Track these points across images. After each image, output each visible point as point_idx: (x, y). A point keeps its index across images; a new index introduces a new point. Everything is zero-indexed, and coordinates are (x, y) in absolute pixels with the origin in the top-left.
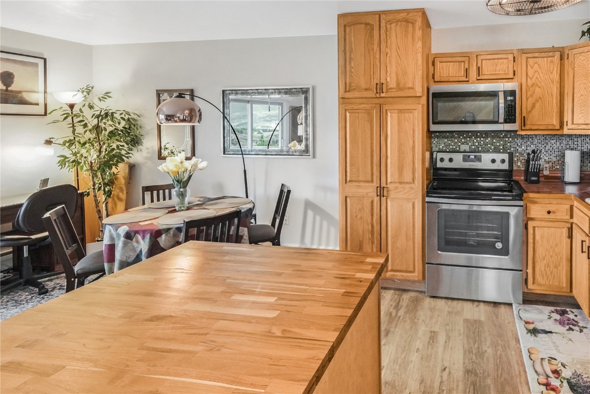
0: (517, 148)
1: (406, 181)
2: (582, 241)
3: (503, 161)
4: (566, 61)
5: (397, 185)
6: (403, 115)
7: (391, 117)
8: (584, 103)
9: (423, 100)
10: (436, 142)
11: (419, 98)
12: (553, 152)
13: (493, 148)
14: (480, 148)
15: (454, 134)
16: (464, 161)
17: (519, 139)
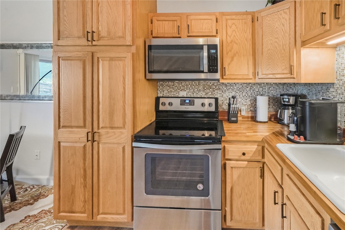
0: (222, 94)
1: (116, 126)
2: (275, 192)
3: (210, 105)
4: (256, 23)
5: (108, 130)
6: (113, 62)
7: (103, 64)
8: (271, 56)
9: (133, 49)
10: (161, 89)
11: (129, 47)
12: (248, 97)
13: (204, 94)
14: (195, 94)
15: (175, 83)
16: (181, 104)
17: (224, 87)
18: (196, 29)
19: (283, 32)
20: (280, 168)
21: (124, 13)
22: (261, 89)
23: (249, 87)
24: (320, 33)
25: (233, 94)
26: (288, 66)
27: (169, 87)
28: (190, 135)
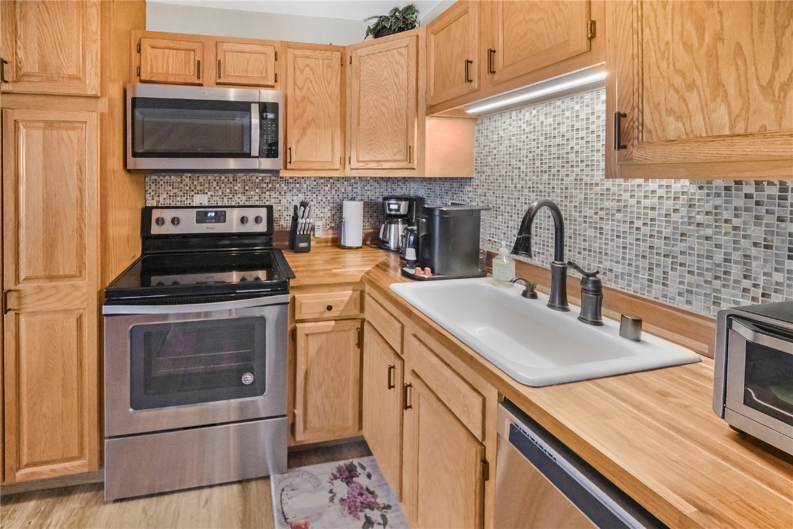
0: (280, 198)
1: (62, 274)
2: (390, 369)
3: (258, 220)
4: (348, 68)
6: (55, 132)
7: (27, 135)
8: (374, 129)
9: (103, 105)
10: (153, 191)
11: (93, 100)
12: (327, 203)
13: (244, 198)
14: (225, 199)
15: (184, 177)
16: (198, 221)
17: (283, 185)
18: (233, 68)
19: (397, 87)
20: (399, 326)
21: (81, 25)
22: (350, 188)
23: (329, 185)
24: (462, 93)
25: (301, 197)
26: (403, 147)
27: (170, 185)
28: (216, 282)
